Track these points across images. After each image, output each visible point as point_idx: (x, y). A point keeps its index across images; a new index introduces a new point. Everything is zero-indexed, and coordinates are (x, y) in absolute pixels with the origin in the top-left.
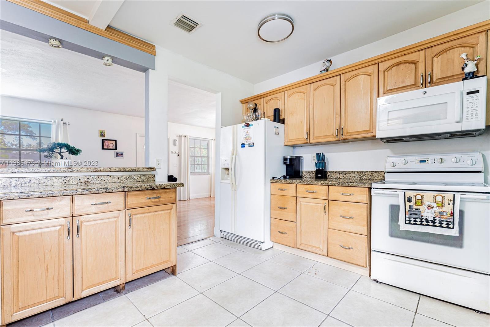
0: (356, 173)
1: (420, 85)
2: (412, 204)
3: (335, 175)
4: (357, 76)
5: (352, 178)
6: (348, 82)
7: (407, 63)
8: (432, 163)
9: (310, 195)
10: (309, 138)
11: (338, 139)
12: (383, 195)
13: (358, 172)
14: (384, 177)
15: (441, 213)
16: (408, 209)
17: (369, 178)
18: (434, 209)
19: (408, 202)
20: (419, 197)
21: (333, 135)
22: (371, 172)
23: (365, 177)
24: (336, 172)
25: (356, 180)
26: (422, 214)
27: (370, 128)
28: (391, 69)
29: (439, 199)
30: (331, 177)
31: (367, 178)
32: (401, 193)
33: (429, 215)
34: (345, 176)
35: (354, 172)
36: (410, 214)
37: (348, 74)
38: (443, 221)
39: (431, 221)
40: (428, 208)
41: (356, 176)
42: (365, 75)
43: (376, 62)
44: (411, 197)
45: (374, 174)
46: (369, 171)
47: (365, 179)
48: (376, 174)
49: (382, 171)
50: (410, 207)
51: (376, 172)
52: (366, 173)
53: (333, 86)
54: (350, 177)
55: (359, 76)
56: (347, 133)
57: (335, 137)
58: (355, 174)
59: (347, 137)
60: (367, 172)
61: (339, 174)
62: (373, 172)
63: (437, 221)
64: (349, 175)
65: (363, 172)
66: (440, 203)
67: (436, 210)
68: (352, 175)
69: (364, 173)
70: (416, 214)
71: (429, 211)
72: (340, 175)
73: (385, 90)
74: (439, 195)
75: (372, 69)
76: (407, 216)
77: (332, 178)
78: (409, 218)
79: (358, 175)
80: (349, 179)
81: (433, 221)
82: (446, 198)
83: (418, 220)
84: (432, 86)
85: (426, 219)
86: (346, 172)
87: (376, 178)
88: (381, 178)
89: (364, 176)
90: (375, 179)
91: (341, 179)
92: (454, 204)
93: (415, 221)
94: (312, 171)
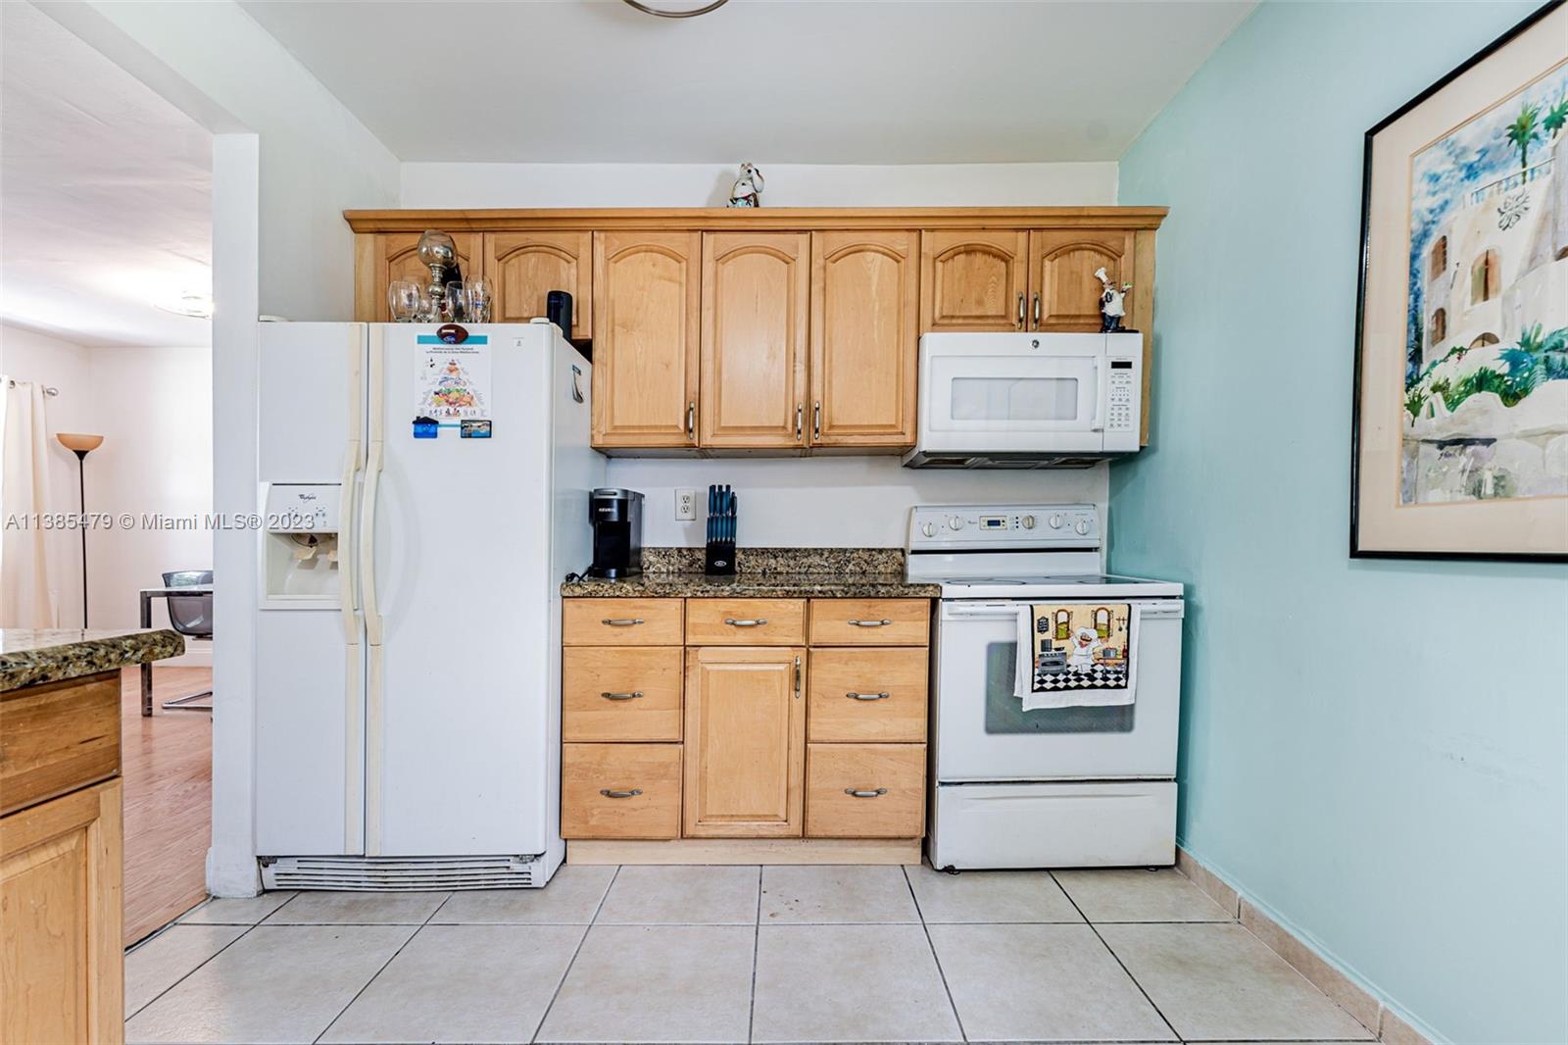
0: (826, 554)
1: (1014, 321)
2: (1048, 635)
3: (760, 561)
4: (859, 250)
5: (815, 571)
6: (835, 262)
7: (989, 253)
8: (1012, 529)
9: (741, 637)
10: (697, 427)
11: (801, 443)
12: (972, 618)
13: (831, 551)
14: (902, 565)
15: (1106, 652)
16: (1038, 651)
17: (862, 568)
18: (1093, 644)
19: (1039, 631)
20: (1062, 618)
21: (784, 428)
22: (869, 550)
23: (851, 566)
24: (764, 551)
25: (827, 577)
26: (1069, 661)
27: (897, 421)
28: (952, 257)
29: (1102, 618)
30: (749, 567)
31: (858, 569)
32: (1023, 609)
33: (1083, 660)
34: (792, 563)
35: (819, 552)
36: (1043, 664)
37: (835, 235)
38: (1109, 672)
39: (1086, 675)
40: (1080, 643)
41: (827, 565)
42: (884, 254)
43: (916, 225)
44: (1047, 619)
45: (877, 556)
46: (863, 549)
47: (852, 573)
48: (880, 557)
49: (896, 549)
50: (1045, 645)
51: (881, 551)
52: (855, 555)
53: (787, 263)
54: (809, 567)
55: (869, 253)
56: (831, 427)
57: (792, 435)
58: (824, 557)
59: (832, 440)
60: (858, 550)
61: (776, 557)
62: (874, 550)
63: (1099, 675)
64: (805, 560)
65: (845, 551)
66: (1104, 628)
67: (1097, 646)
68: (816, 560)
69: (848, 555)
70: (1057, 663)
71: (1083, 651)
72: (777, 562)
73: (937, 314)
74: (1103, 608)
75: (903, 242)
76: (1037, 671)
77: (749, 573)
78: (1039, 675)
79: (833, 561)
80: (806, 573)
81: (1091, 677)
82: (1116, 616)
83: (1061, 677)
84: (1040, 331)
85: (1076, 673)
86: (797, 550)
87: (881, 568)
88: (894, 567)
89: (849, 562)
90: (879, 573)
91: (780, 573)
92: (1128, 628)
93: (1055, 681)
94: (679, 550)
